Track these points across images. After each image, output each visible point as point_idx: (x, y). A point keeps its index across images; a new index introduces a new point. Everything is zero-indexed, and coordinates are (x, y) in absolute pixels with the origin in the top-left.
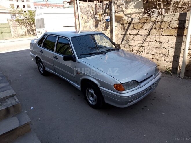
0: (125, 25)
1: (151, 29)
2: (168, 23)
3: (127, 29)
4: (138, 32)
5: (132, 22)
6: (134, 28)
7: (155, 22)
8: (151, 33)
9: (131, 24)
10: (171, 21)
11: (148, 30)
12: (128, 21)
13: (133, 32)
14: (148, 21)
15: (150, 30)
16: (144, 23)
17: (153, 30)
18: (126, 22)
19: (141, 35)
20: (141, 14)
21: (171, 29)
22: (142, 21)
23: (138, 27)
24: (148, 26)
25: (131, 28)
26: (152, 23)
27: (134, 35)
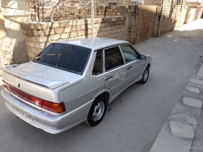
0: (45, 30)
1: (71, 32)
2: (80, 27)
3: (49, 35)
4: (60, 36)
5: (53, 27)
6: (56, 33)
7: (72, 26)
8: (71, 36)
9: (52, 29)
10: (81, 25)
11: (68, 34)
12: (48, 25)
13: (55, 37)
14: (67, 25)
15: (69, 34)
16: (65, 27)
17: (72, 33)
18: (46, 27)
19: (63, 39)
20: (29, 18)
21: (82, 30)
22: (62, 26)
23: (60, 32)
24: (68, 30)
25: (53, 34)
26: (70, 27)
27: (57, 40)
